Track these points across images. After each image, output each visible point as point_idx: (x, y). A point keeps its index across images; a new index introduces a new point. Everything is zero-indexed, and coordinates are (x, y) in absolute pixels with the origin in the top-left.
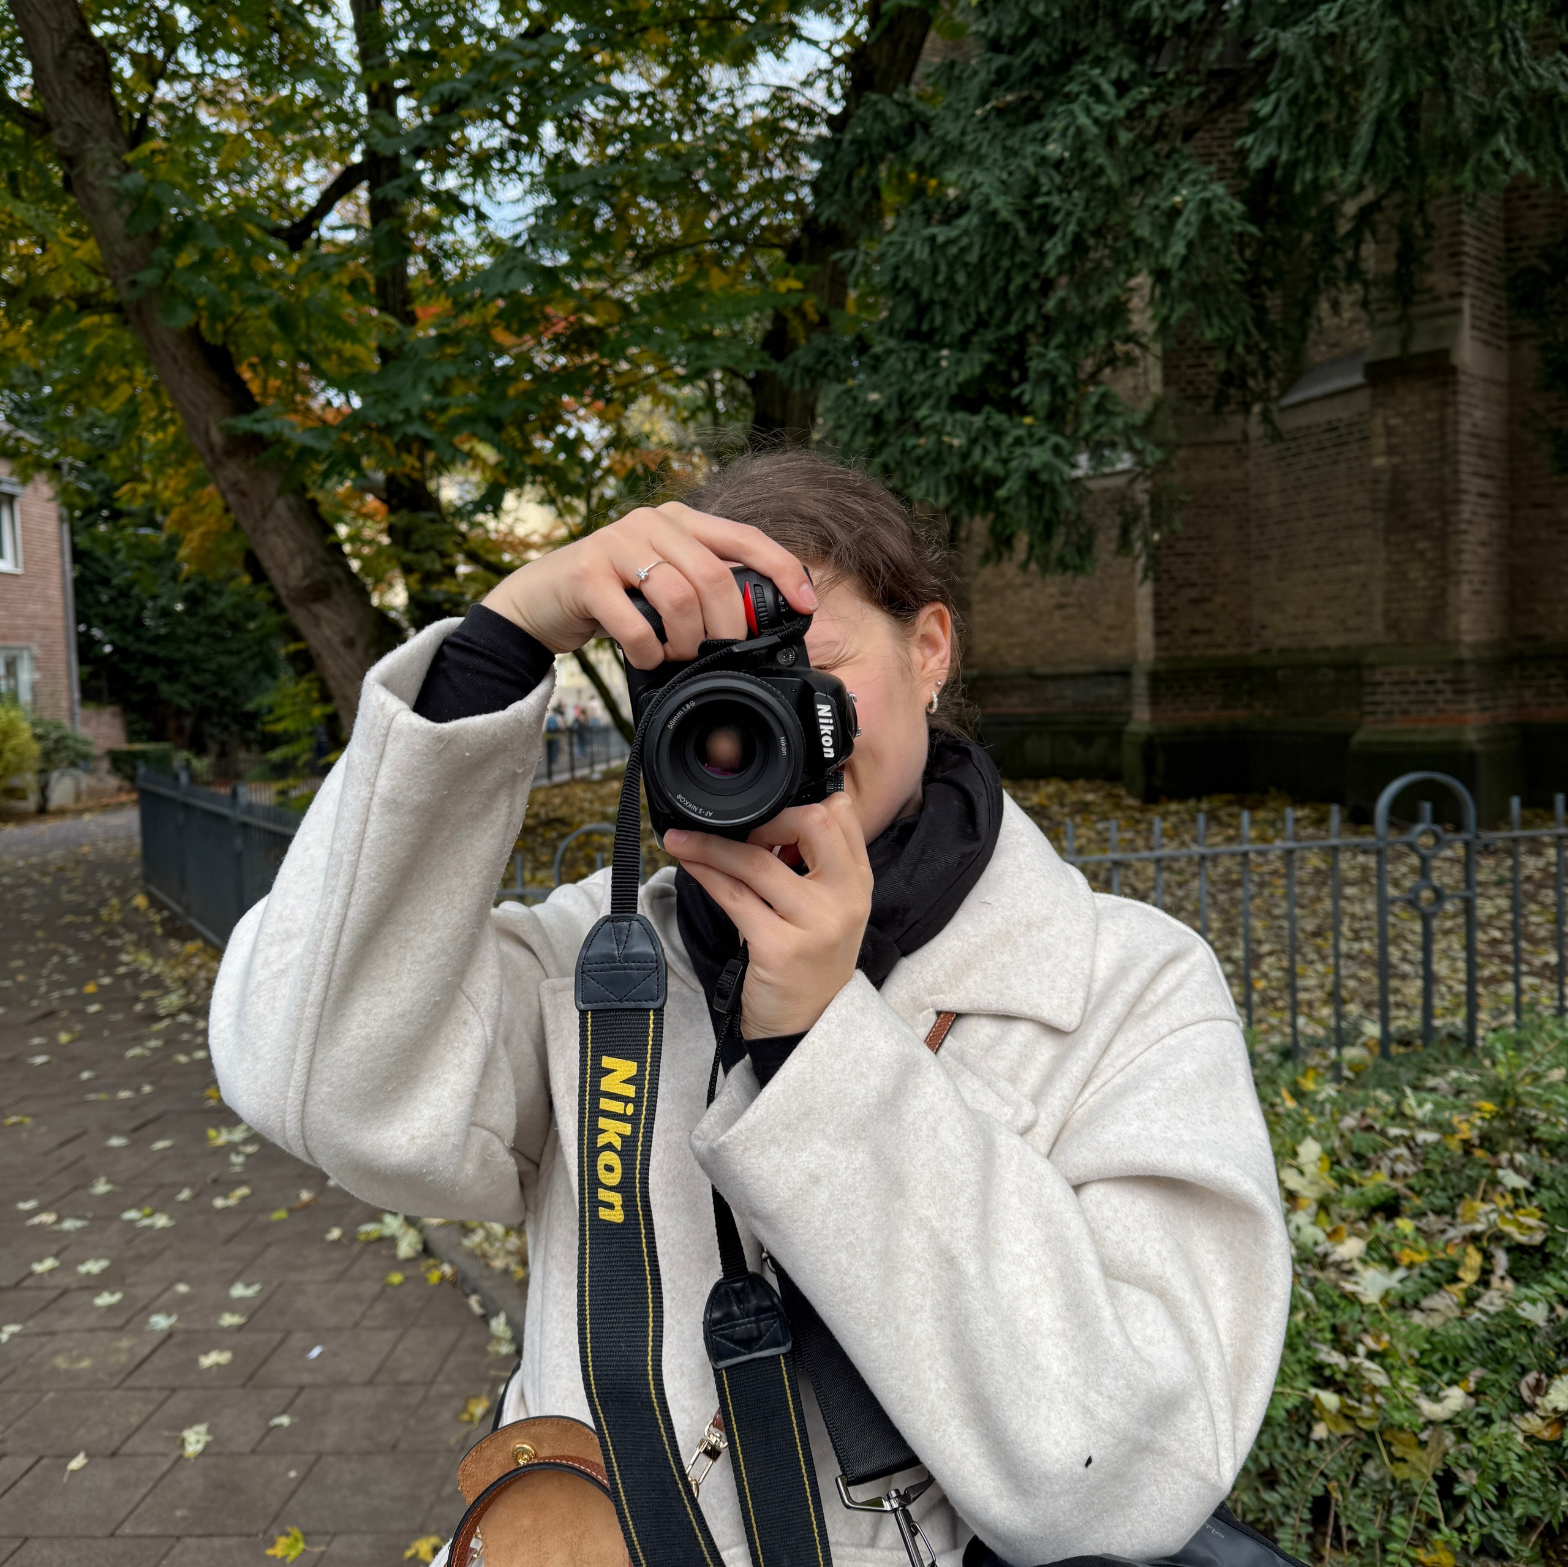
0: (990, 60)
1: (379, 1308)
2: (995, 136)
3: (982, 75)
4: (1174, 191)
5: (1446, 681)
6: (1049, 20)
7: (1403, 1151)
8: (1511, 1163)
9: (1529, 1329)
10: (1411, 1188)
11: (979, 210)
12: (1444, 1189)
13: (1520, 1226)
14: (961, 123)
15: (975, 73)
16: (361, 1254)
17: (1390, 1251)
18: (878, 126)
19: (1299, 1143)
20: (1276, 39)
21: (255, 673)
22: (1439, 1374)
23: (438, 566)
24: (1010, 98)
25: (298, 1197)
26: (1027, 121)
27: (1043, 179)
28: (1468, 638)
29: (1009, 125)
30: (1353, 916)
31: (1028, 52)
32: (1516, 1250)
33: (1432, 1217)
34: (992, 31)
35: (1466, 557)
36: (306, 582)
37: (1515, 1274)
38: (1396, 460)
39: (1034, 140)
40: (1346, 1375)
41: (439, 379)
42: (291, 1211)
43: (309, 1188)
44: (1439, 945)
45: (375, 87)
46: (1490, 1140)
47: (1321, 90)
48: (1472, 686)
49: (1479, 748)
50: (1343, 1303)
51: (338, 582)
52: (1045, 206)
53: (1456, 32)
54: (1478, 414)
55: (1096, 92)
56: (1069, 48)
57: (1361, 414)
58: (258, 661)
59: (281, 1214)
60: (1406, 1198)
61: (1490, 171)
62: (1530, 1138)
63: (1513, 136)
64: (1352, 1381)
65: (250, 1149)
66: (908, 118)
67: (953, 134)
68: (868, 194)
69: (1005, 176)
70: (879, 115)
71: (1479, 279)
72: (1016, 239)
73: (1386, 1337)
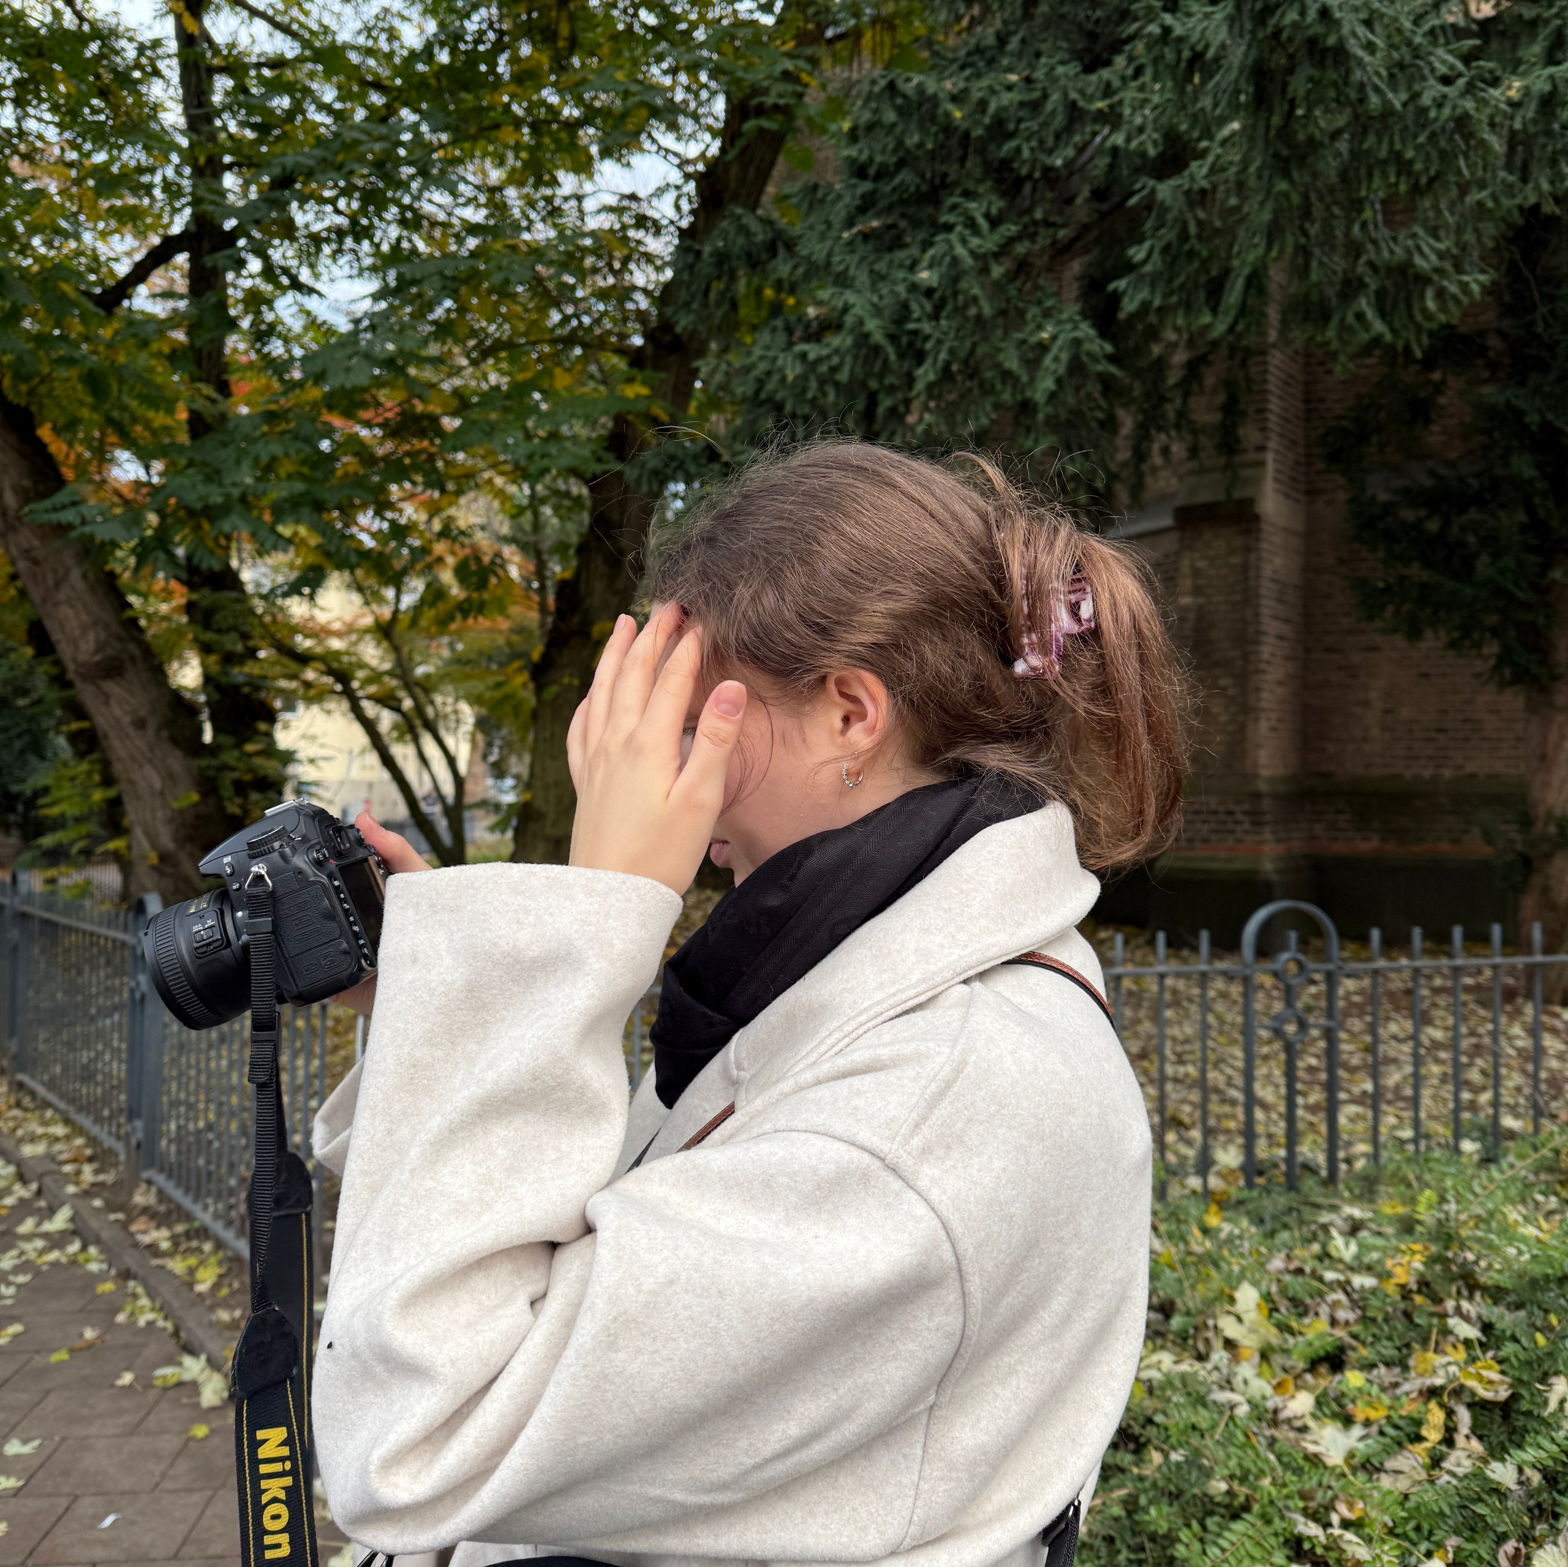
0: (854, 186)
1: (182, 1466)
2: (863, 259)
3: (847, 199)
4: (1040, 327)
5: (1245, 813)
6: (920, 153)
7: (1340, 1296)
8: (1458, 1311)
9: (1498, 1491)
10: (1355, 1337)
11: (852, 331)
12: (1390, 1338)
13: (1480, 1378)
14: (828, 243)
15: (839, 197)
16: (157, 1403)
17: (1342, 1406)
18: (741, 240)
19: (1235, 1288)
20: (1153, 191)
21: (22, 752)
22: (1414, 1544)
23: (239, 648)
24: (875, 224)
25: (81, 1335)
26: (890, 249)
27: (914, 306)
28: (1265, 773)
29: (877, 250)
30: (1174, 1039)
31: (897, 180)
32: (1479, 1406)
33: (1383, 1370)
34: (864, 157)
35: (1265, 695)
36: (97, 658)
37: (1478, 1431)
38: (1201, 600)
39: (901, 266)
40: (1326, 1548)
41: (265, 459)
42: (72, 1351)
43: (93, 1326)
44: (1261, 1071)
45: (202, 160)
46: (1427, 1284)
47: (1194, 241)
48: (1268, 818)
49: (1274, 877)
50: (1307, 1467)
51: (133, 659)
52: (915, 333)
53: (1321, 199)
54: (1278, 561)
55: (971, 224)
56: (937, 181)
57: (1167, 556)
58: (26, 739)
59: (62, 1356)
60: (1354, 1349)
61: (1350, 329)
62: (1470, 1284)
63: (1373, 300)
64: (1333, 1555)
65: (22, 1279)
66: (770, 235)
67: (820, 255)
68: (726, 307)
69: (875, 299)
70: (743, 230)
71: (1281, 435)
72: (886, 361)
73: (1360, 1505)
